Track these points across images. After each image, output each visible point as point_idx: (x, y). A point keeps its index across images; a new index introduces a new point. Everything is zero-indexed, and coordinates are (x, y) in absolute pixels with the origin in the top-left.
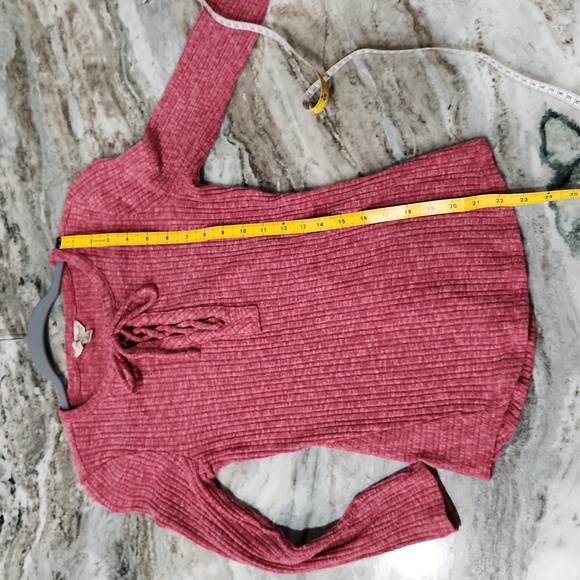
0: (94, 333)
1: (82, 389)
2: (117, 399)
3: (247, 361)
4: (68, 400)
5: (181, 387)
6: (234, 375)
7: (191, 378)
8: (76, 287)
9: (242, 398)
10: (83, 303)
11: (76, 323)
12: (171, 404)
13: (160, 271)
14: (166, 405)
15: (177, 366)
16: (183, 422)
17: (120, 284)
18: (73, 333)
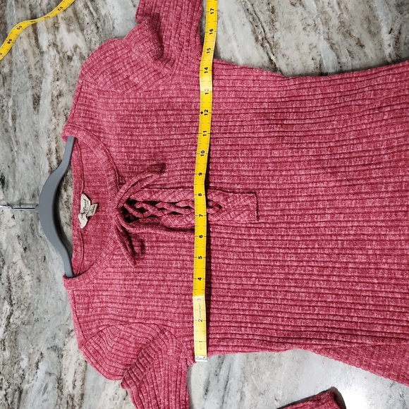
0: (98, 207)
1: (85, 259)
2: (116, 270)
3: (240, 250)
4: (72, 268)
5: (174, 265)
6: (226, 262)
7: (185, 258)
8: (84, 162)
11: (83, 197)
12: (164, 281)
13: (164, 147)
14: (159, 280)
15: (172, 244)
16: (174, 300)
17: (124, 159)
18: (80, 206)
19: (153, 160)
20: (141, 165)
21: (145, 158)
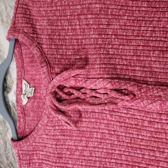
0: (35, 90)
1: (26, 127)
2: (49, 137)
4: (17, 134)
5: (95, 136)
6: (140, 137)
7: (104, 131)
8: (24, 56)
9: (146, 157)
10: (29, 68)
11: (24, 82)
14: (83, 146)
15: (93, 120)
16: (95, 161)
17: (54, 54)
18: (22, 89)
19: (77, 55)
20: (67, 59)
21: (70, 53)
